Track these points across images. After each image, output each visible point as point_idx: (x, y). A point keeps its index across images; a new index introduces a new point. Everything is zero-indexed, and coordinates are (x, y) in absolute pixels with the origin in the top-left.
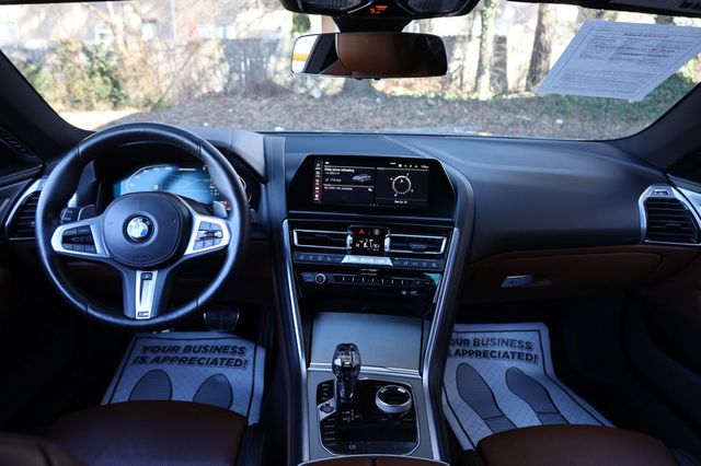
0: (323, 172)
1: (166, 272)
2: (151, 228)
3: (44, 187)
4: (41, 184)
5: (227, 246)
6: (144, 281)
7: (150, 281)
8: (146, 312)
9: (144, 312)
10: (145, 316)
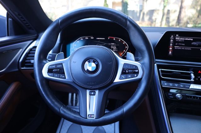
0: (174, 40)
3: (38, 44)
4: (36, 43)
5: (141, 78)
6: (91, 96)
7: (94, 96)
8: (93, 115)
9: (92, 115)
10: (92, 117)
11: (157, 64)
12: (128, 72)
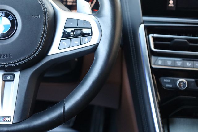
1: (29, 72)
2: (14, 23)
5: (97, 45)
6: (6, 83)
7: (12, 82)
8: (8, 117)
9: (6, 117)
10: (6, 121)
11: (145, 26)
12: (74, 35)
